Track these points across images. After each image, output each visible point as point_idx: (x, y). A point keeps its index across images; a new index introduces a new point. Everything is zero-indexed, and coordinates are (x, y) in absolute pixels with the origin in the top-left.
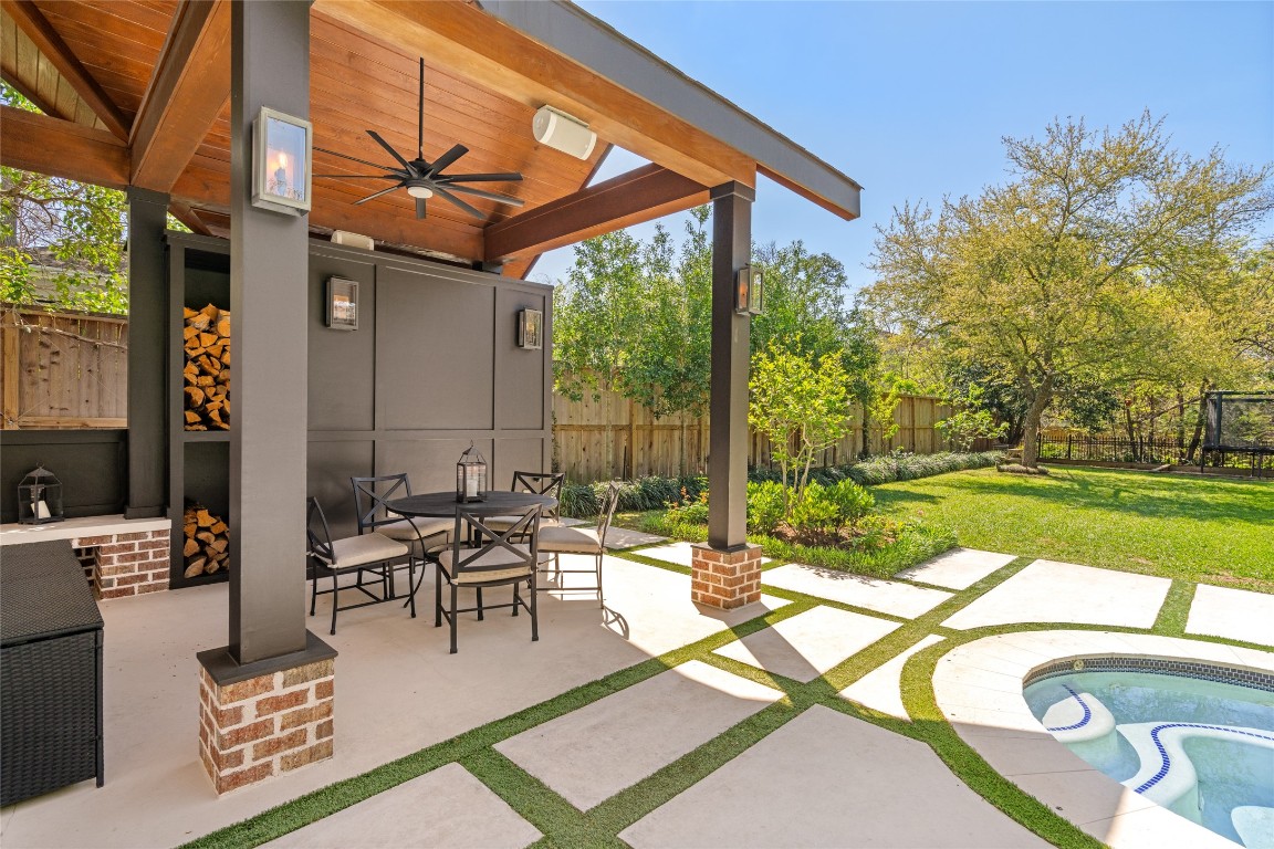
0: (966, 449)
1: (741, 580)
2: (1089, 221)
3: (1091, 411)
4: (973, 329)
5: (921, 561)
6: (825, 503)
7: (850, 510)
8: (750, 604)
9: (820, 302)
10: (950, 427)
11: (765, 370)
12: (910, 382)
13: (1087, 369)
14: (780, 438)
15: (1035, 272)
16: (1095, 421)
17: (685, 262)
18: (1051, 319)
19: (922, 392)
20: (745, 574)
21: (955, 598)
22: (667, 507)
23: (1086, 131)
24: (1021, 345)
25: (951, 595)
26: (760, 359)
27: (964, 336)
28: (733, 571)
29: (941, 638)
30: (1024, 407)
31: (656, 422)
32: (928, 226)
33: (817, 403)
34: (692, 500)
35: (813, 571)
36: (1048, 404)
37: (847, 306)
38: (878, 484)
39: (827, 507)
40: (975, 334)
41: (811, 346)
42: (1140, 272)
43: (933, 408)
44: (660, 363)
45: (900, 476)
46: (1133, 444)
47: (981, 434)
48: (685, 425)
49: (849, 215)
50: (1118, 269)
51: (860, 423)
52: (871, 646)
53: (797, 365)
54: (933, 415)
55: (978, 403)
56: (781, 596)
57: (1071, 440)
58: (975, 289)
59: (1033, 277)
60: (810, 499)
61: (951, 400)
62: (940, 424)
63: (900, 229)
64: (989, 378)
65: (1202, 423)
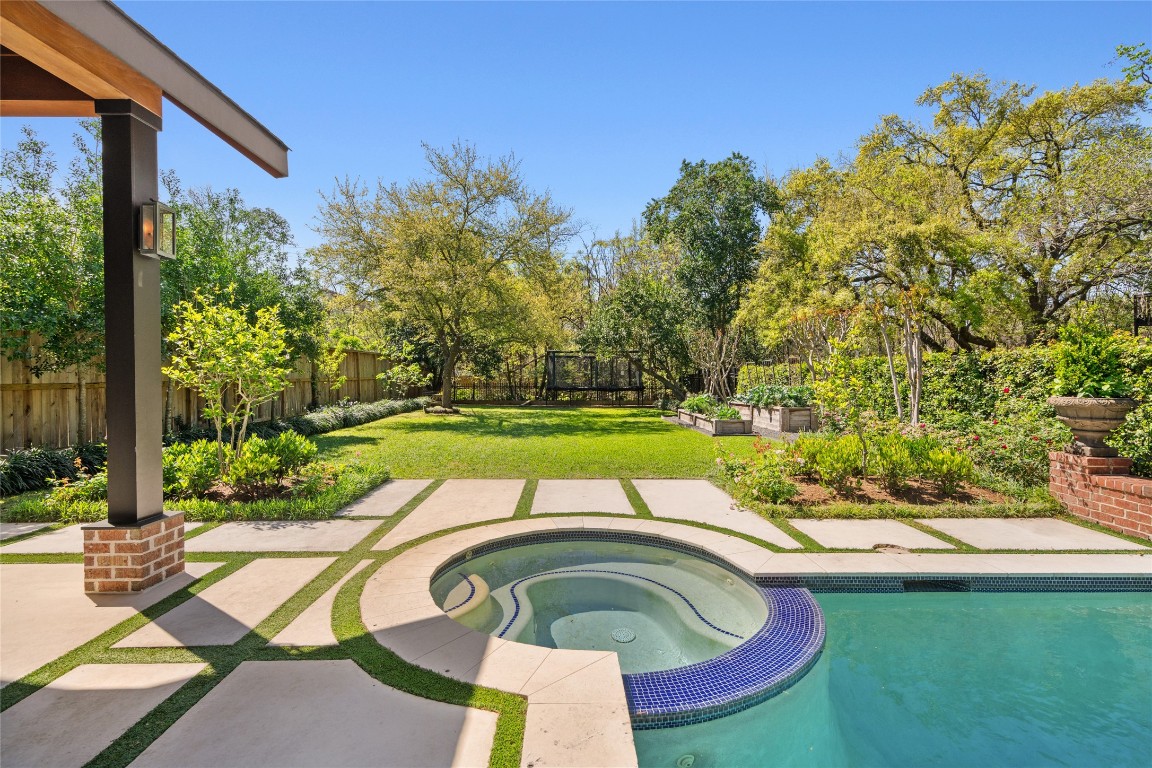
0: (401, 396)
1: (157, 554)
2: (480, 223)
3: (486, 364)
4: (403, 295)
5: (357, 498)
6: (265, 456)
7: (291, 459)
8: (170, 578)
9: (262, 256)
10: (389, 378)
11: (191, 321)
12: (355, 338)
13: (481, 332)
14: (210, 392)
15: (447, 254)
16: (488, 371)
17: (75, 184)
18: (458, 293)
19: (367, 348)
20: (163, 546)
21: (385, 524)
22: (52, 485)
23: (478, 154)
24: (439, 312)
25: (382, 521)
26: (186, 309)
27: (397, 301)
28: (145, 546)
29: (371, 561)
30: (443, 361)
31: (35, 380)
32: (366, 201)
33: (254, 357)
34: (92, 472)
35: (253, 525)
36: (459, 358)
37: (291, 265)
38: (326, 432)
39: (267, 460)
40: (405, 301)
41: (248, 298)
42: (512, 265)
43: (375, 362)
44: (39, 304)
45: (347, 422)
46: (511, 387)
47: (412, 383)
48: (84, 382)
49: (278, 173)
50: (498, 261)
51: (308, 376)
52: (307, 586)
53: (230, 317)
54: (375, 368)
55: (410, 357)
56: (213, 560)
57: (474, 387)
58: (404, 263)
59: (446, 259)
60: (248, 455)
61: (389, 355)
62: (381, 376)
63: (341, 200)
64: (418, 337)
65: (546, 372)
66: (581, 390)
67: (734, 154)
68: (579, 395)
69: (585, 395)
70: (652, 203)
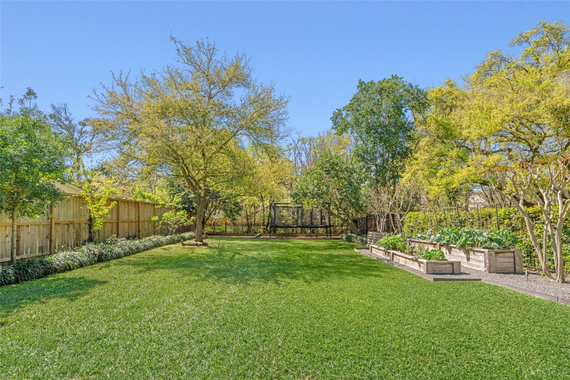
43: (152, 209)
46: (249, 225)
47: (181, 223)
51: (85, 219)
54: (152, 213)
55: (179, 206)
57: (226, 225)
61: (164, 204)
62: (156, 218)
65: (269, 216)
66: (291, 227)
67: (393, 76)
68: (290, 230)
69: (293, 231)
70: (337, 111)
